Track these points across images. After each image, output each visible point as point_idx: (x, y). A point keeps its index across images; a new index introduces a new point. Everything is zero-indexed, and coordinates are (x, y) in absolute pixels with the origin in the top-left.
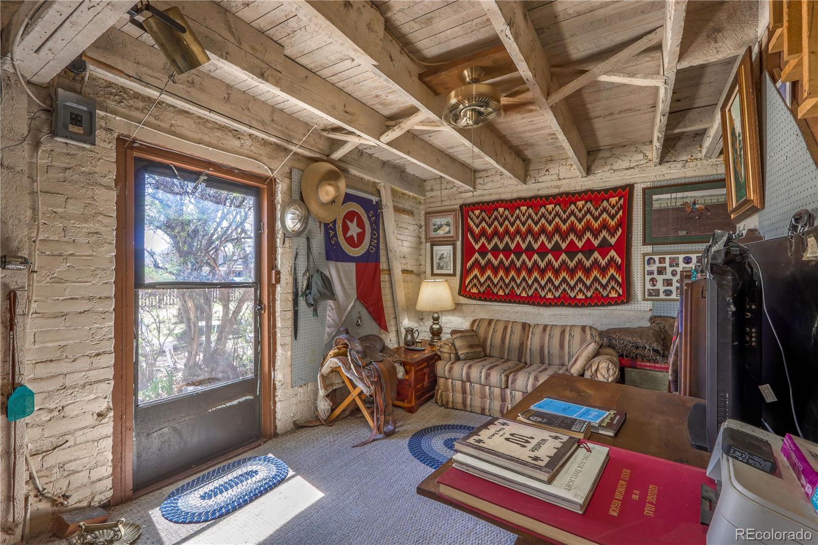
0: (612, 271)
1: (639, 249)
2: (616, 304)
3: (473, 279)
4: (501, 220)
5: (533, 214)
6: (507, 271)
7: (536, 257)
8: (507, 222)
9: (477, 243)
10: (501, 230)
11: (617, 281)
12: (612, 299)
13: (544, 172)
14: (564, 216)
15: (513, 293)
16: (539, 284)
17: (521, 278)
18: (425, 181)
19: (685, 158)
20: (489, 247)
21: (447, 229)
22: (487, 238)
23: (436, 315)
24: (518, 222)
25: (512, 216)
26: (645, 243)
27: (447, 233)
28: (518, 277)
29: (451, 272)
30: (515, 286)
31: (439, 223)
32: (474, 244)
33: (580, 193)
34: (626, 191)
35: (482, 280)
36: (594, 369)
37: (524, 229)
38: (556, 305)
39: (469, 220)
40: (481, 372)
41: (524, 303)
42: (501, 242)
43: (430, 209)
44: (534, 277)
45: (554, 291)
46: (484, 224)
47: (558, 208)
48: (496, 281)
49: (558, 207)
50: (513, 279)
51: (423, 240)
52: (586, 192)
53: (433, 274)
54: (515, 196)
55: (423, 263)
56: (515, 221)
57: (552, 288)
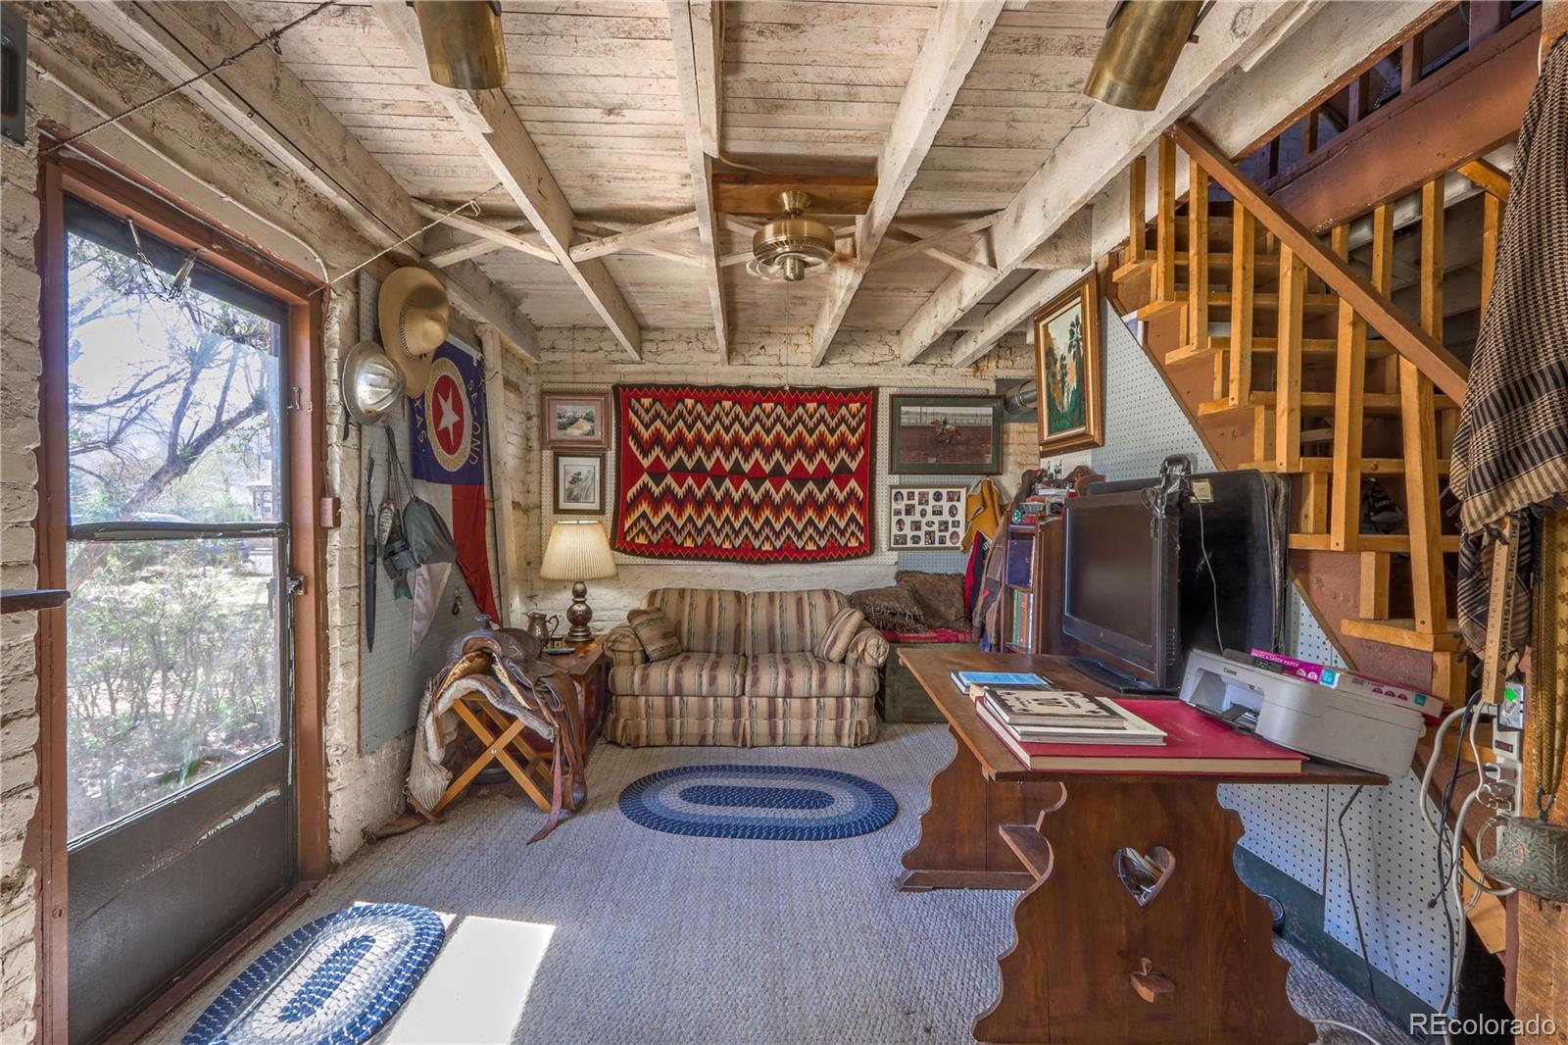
0: (852, 510)
1: (884, 480)
2: (857, 556)
3: (638, 519)
4: (690, 420)
5: (742, 415)
6: (699, 507)
7: (746, 484)
8: (699, 424)
9: (645, 456)
10: (690, 436)
11: (858, 523)
12: (852, 549)
13: (757, 349)
14: (789, 423)
15: (709, 543)
16: (752, 528)
17: (723, 519)
18: (540, 329)
19: (934, 362)
20: (669, 465)
21: (587, 427)
22: (664, 449)
23: (579, 587)
24: (718, 425)
25: (708, 415)
26: (891, 472)
27: (588, 434)
28: (719, 516)
29: (596, 506)
30: (712, 532)
31: (569, 414)
32: (640, 458)
33: (811, 391)
34: (868, 396)
35: (656, 521)
36: (860, 649)
37: (727, 438)
38: (776, 561)
39: (631, 414)
40: (700, 676)
41: (727, 560)
42: (690, 457)
43: (549, 386)
44: (743, 516)
45: (773, 539)
46: (658, 423)
47: (779, 409)
48: (680, 523)
49: (779, 407)
50: (709, 520)
51: (535, 445)
52: (819, 389)
53: (557, 510)
54: (712, 381)
55: (534, 488)
56: (713, 423)
57: (771, 535)
